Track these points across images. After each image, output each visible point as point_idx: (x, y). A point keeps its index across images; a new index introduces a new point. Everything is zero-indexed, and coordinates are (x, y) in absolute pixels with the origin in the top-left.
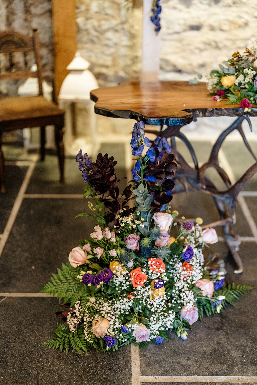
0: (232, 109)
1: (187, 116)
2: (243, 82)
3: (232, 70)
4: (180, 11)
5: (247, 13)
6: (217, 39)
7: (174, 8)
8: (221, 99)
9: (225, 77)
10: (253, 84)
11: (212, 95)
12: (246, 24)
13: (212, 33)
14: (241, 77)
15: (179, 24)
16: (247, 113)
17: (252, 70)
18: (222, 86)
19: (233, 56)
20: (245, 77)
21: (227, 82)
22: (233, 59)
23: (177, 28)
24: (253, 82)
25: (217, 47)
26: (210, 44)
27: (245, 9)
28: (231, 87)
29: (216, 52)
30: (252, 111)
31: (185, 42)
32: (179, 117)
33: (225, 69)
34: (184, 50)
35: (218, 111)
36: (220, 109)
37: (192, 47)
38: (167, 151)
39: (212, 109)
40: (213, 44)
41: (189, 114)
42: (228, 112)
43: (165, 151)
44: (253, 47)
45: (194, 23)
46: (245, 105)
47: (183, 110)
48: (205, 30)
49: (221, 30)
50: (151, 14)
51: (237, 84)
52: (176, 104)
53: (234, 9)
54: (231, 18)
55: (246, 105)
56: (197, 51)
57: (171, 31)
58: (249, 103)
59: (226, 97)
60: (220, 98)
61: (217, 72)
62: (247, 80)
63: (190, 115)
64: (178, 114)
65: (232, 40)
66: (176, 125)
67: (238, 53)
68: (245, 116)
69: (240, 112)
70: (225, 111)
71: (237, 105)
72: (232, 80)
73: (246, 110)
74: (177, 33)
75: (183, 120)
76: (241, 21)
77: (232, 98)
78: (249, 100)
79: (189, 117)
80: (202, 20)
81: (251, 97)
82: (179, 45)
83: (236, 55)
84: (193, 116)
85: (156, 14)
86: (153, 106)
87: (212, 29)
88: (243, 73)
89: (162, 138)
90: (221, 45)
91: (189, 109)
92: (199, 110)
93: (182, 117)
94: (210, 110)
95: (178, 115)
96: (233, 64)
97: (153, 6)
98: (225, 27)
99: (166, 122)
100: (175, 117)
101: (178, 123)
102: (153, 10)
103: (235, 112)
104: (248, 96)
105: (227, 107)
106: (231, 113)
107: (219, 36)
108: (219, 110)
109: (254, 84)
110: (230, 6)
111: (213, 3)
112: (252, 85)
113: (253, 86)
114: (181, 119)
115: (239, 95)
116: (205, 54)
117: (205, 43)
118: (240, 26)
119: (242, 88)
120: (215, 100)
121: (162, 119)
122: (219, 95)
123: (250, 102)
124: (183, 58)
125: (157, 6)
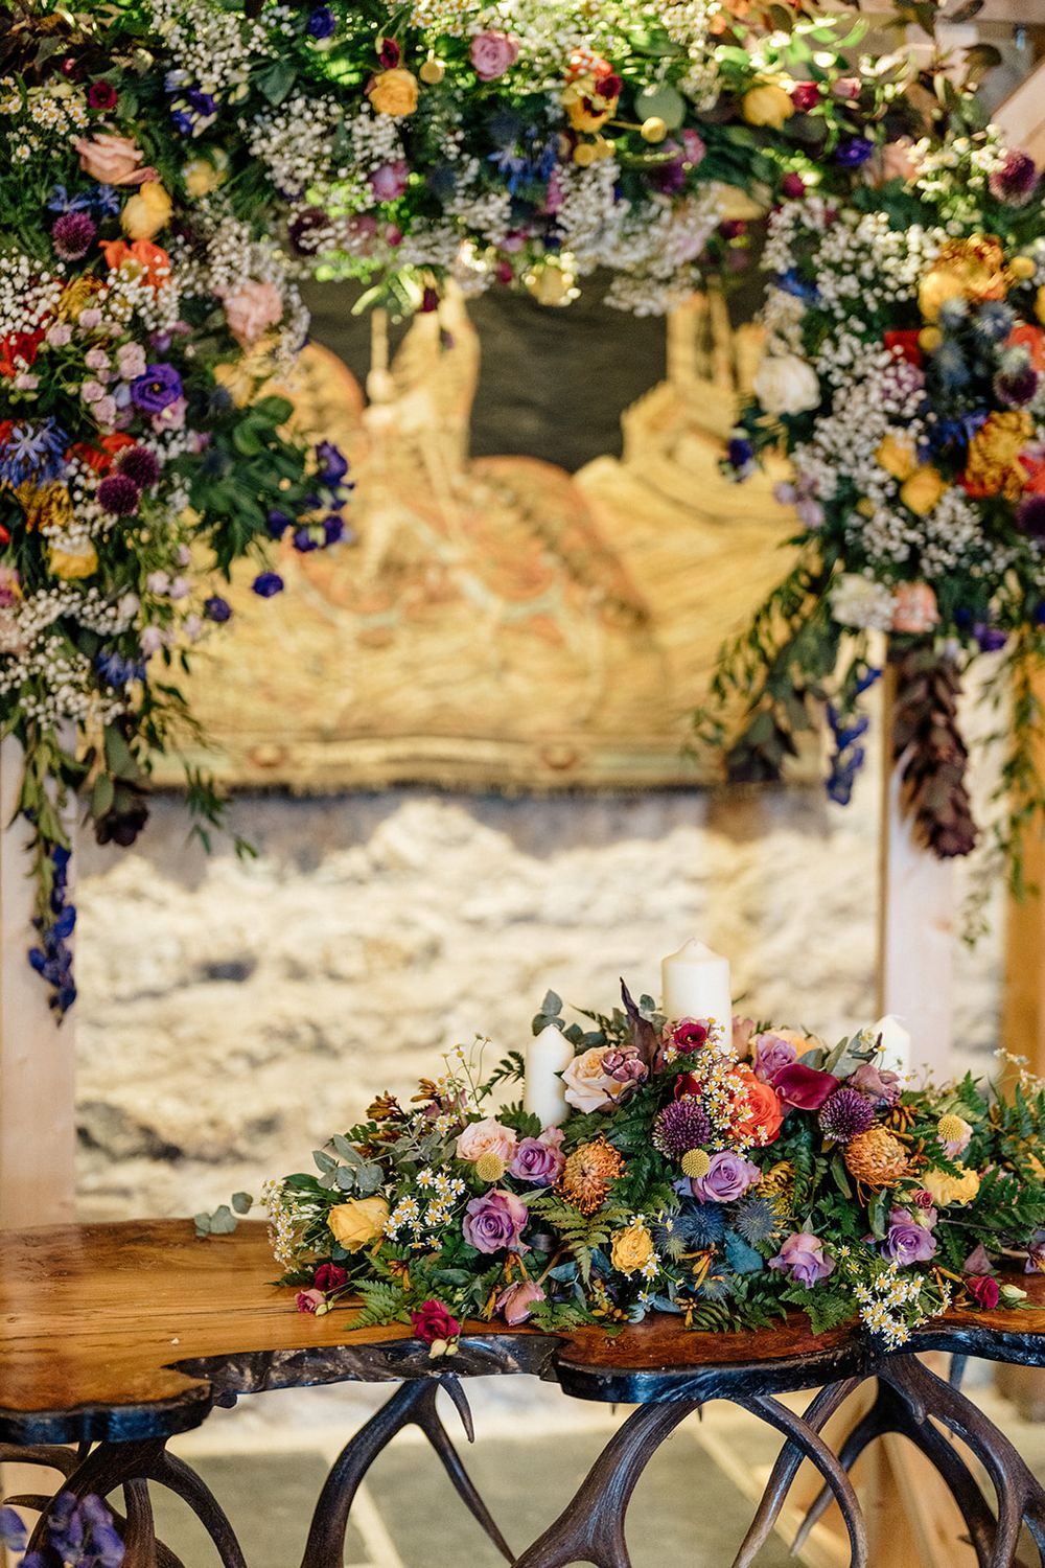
0: (381, 1350)
1: (185, 1393)
2: (418, 1229)
3: (370, 1174)
4: (162, 904)
5: (433, 906)
6: (320, 1016)
7: (136, 895)
8: (331, 1304)
9: (343, 1207)
10: (461, 1231)
11: (296, 1282)
12: (434, 950)
13: (298, 989)
14: (408, 1209)
15: (159, 960)
16: (444, 1362)
17: (451, 1176)
18: (334, 1244)
19: (370, 1113)
20: (423, 1204)
21: (354, 1224)
22: (372, 1125)
23: (151, 975)
24: (461, 1223)
25: (322, 1047)
26: (290, 1036)
27: (424, 890)
28: (369, 1248)
29: (319, 1066)
30: (462, 1349)
31: (185, 1032)
32: (153, 1402)
33: (341, 1172)
34: (186, 1065)
35: (319, 1362)
36: (326, 1348)
37: (218, 1053)
38: (108, 1559)
39: (293, 1353)
40: (307, 1035)
41: (194, 1382)
42: (362, 1359)
43: (95, 1558)
44: (450, 1074)
45: (221, 950)
46: (430, 1326)
47: (170, 1367)
48: (266, 978)
49: (334, 976)
50: (33, 939)
51: (393, 1235)
52: (140, 1336)
53: (377, 891)
54: (370, 928)
55: (438, 1326)
56: (239, 1066)
57: (124, 988)
58: (446, 1319)
59: (352, 1293)
60: (328, 1298)
61: (311, 1182)
62: (434, 1216)
63: (199, 1389)
64: (148, 1383)
65: (380, 1016)
66: (139, 1437)
67: (392, 1102)
68: (436, 1375)
69: (414, 1358)
70: (350, 1358)
71: (400, 1327)
72: (372, 1218)
73: (439, 1347)
74: (155, 995)
75: (168, 1412)
76: (411, 941)
77: (377, 1298)
78: (450, 1301)
79: (195, 1396)
80: (252, 939)
81: (456, 1287)
82: (162, 1042)
83: (384, 1107)
84: (211, 1393)
85: (51, 938)
86: (39, 1351)
87: (297, 972)
88: (415, 1191)
89: (80, 1497)
90: (336, 1038)
91: (195, 1361)
92: (238, 1358)
93: (165, 1400)
94: (287, 1358)
95: (147, 1392)
96: (372, 1150)
97: (39, 905)
98: (350, 965)
99: (93, 1427)
100: (134, 1404)
101: (148, 1427)
102: (38, 923)
103: (393, 1359)
104: (443, 1283)
105: (357, 1339)
106: (375, 1364)
107: (326, 1003)
108: (322, 1356)
109: (466, 1233)
110: (361, 882)
111: (291, 871)
112: (457, 1236)
113: (463, 1239)
114: (162, 1407)
115: (407, 1283)
116: (272, 1076)
117: (270, 1032)
118: (409, 960)
119: (414, 1253)
120: (306, 1306)
121: (75, 1417)
122: (323, 1286)
123: (451, 1312)
124: (183, 1095)
125: (57, 906)
